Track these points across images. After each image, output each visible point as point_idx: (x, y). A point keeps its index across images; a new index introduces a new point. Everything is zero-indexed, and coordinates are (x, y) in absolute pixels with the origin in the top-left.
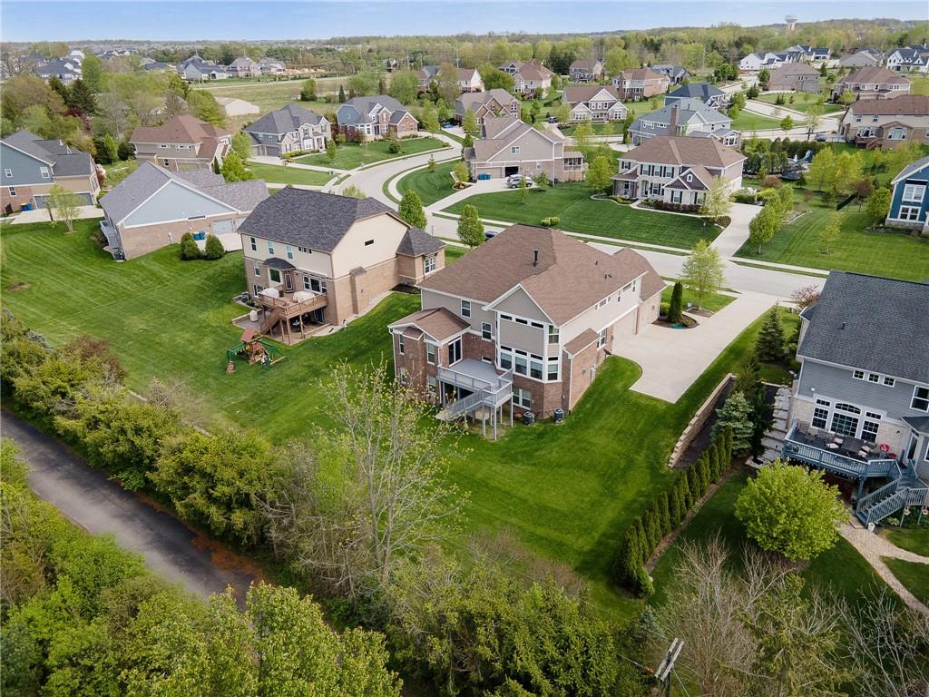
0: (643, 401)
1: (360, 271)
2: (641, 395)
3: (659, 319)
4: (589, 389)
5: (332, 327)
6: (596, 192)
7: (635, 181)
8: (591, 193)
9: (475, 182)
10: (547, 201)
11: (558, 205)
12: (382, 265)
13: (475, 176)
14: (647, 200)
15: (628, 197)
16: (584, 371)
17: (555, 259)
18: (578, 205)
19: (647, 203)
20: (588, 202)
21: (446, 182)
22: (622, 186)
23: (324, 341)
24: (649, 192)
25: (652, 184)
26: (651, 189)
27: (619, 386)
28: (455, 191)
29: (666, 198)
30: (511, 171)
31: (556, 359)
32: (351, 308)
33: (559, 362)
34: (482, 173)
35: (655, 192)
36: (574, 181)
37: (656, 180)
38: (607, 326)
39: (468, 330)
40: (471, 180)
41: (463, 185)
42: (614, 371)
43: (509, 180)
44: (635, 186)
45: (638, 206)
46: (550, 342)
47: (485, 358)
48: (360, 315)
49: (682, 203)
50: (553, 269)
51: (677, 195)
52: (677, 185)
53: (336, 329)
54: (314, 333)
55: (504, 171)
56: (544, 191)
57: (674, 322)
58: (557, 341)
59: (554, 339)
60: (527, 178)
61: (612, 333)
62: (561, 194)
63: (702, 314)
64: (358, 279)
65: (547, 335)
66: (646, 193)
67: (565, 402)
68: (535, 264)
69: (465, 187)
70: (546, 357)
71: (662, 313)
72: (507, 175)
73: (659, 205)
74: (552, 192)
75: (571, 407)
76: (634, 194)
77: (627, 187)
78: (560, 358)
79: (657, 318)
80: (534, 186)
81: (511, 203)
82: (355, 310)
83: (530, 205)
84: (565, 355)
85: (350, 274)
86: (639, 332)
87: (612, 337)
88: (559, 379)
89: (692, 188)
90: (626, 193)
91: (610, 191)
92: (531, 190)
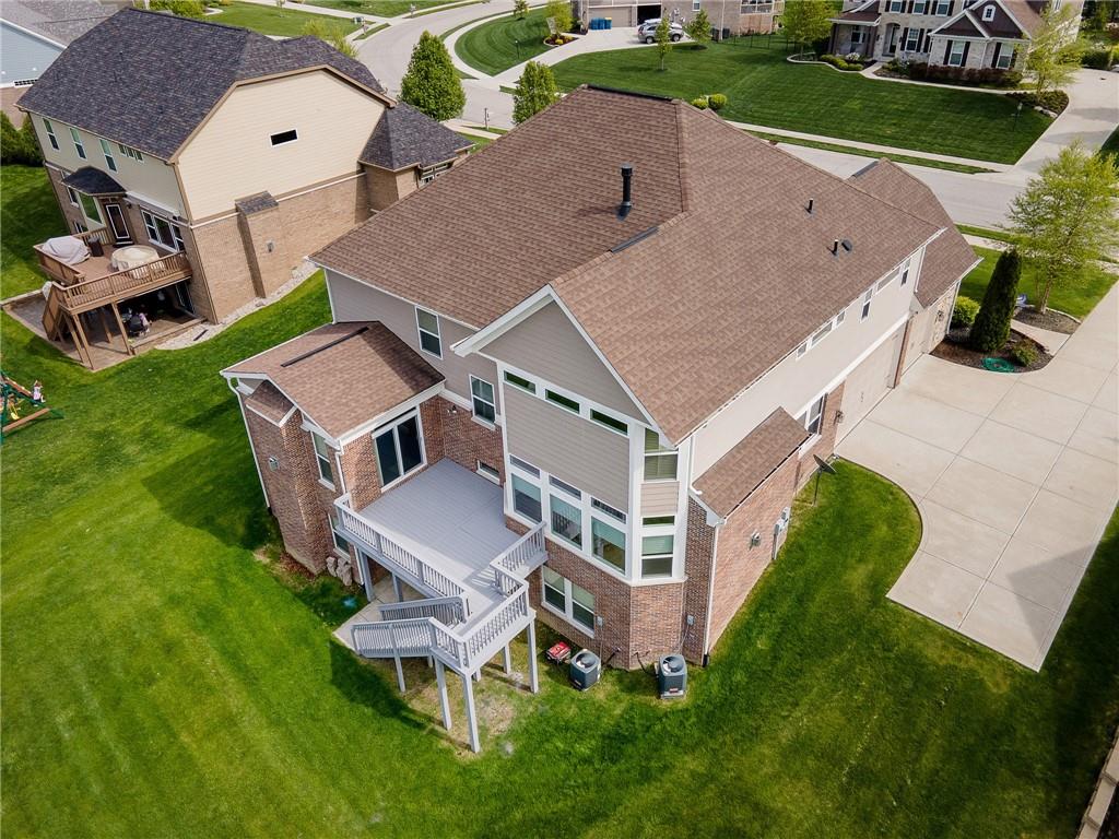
0: (932, 652)
1: (263, 202)
2: (926, 626)
3: (946, 340)
4: (765, 578)
5: (206, 326)
6: (795, 50)
7: (875, 24)
8: (787, 52)
9: (584, 32)
10: (706, 65)
11: (726, 73)
12: (325, 189)
13: (584, 22)
14: (894, 63)
15: (857, 56)
16: (755, 542)
17: (683, 195)
18: (762, 72)
19: (894, 69)
20: (780, 67)
21: (535, 33)
22: (846, 35)
23: (170, 364)
24: (899, 45)
25: (906, 30)
26: (903, 40)
27: (857, 576)
28: (549, 49)
29: (936, 57)
30: (647, 13)
31: (670, 520)
32: (250, 285)
33: (678, 530)
34: (597, 16)
35: (911, 46)
36: (758, 35)
37: (915, 21)
38: (828, 389)
39: (438, 389)
40: (576, 29)
41: (562, 38)
42: (840, 517)
43: (641, 29)
44: (872, 34)
45: (875, 73)
46: (649, 474)
47: (484, 466)
48: (268, 302)
49: (968, 66)
50: (677, 230)
51: (958, 50)
52: (962, 28)
53: (213, 331)
54: (160, 341)
55: (635, 12)
56: (703, 48)
57: (988, 352)
58: (673, 473)
59: (662, 467)
60: (674, 25)
61: (839, 402)
62: (734, 53)
63: (1052, 324)
64: (255, 222)
65: (638, 452)
66: (893, 49)
67: (691, 634)
68: (622, 211)
69: (566, 41)
70: (636, 515)
71: (956, 324)
72: (641, 21)
73: (918, 71)
74: (719, 50)
75: (711, 640)
76: (868, 51)
77: (855, 37)
78: (681, 516)
79: (942, 337)
80: (686, 39)
81: (640, 70)
82: (259, 291)
83: (676, 72)
84: (696, 513)
85: (237, 210)
86: (903, 381)
87: (839, 415)
88: (678, 575)
89: (992, 33)
90: (852, 50)
91: (823, 47)
92: (676, 47)
